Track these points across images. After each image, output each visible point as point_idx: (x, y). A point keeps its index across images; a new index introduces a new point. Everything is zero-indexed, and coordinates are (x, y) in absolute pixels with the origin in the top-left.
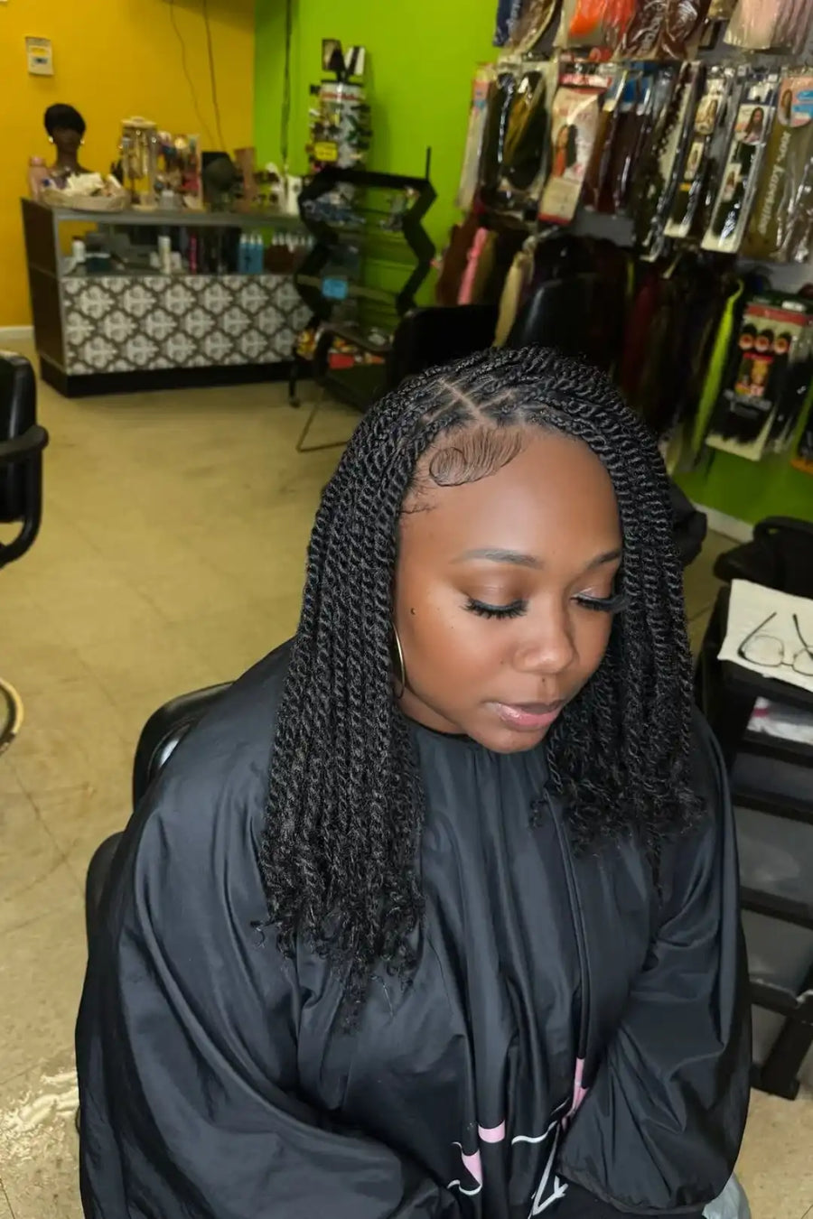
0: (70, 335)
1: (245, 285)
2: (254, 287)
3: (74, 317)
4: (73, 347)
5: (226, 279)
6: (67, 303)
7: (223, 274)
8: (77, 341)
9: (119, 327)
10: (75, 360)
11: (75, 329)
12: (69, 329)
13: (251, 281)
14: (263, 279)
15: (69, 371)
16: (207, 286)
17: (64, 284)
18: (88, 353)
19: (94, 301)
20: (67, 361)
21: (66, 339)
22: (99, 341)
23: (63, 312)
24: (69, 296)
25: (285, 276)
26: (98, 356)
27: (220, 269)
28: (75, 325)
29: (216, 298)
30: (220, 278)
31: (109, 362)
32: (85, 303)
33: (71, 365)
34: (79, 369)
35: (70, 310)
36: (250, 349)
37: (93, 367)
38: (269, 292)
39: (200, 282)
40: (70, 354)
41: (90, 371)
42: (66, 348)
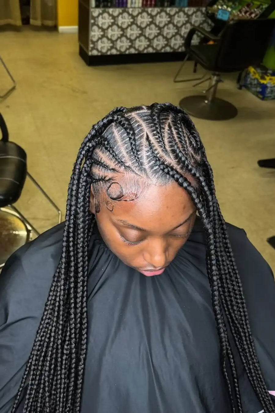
0: (92, 37)
1: (177, 13)
2: (181, 14)
3: (95, 28)
4: (93, 43)
5: (168, 10)
6: (92, 21)
7: (167, 7)
8: (95, 39)
9: (114, 33)
10: (93, 48)
11: (95, 33)
12: (92, 33)
13: (180, 11)
14: (186, 9)
15: (90, 54)
16: (158, 13)
17: (92, 13)
18: (100, 45)
19: (105, 20)
20: (90, 49)
21: (90, 38)
22: (105, 39)
23: (90, 25)
24: (94, 18)
25: (197, 8)
26: (104, 47)
27: (166, 4)
28: (95, 32)
29: (162, 19)
30: (165, 9)
31: (108, 50)
32: (100, 21)
33: (91, 51)
34: (95, 53)
35: (94, 24)
36: (175, 44)
37: (101, 52)
38: (188, 16)
39: (154, 11)
40: (91, 46)
41: (99, 54)
42: (90, 43)
